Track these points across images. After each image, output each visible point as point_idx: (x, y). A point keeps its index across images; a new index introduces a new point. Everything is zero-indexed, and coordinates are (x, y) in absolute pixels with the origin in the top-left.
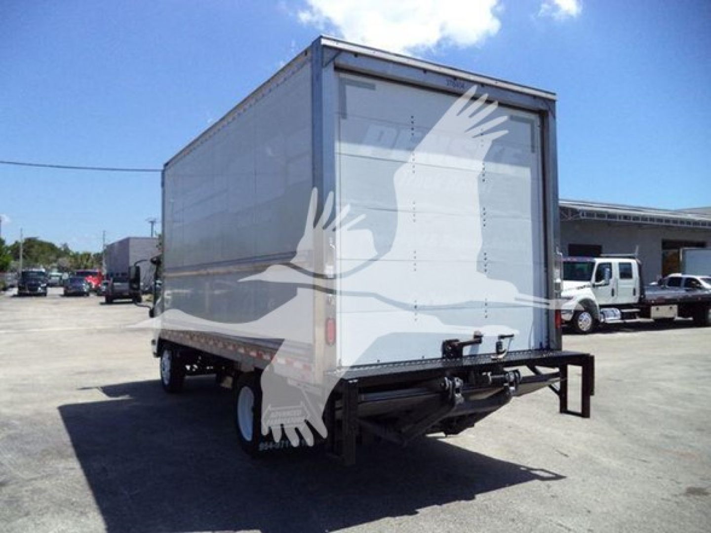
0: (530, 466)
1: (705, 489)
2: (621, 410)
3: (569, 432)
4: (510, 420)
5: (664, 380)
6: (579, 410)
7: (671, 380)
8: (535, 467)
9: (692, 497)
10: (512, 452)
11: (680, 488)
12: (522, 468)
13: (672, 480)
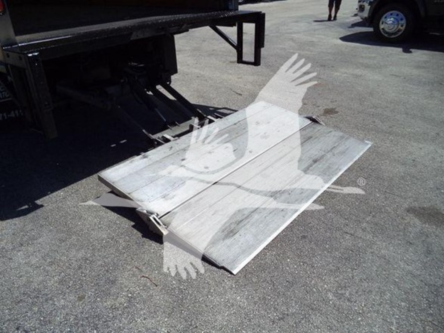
0: (216, 106)
1: (335, 109)
2: (272, 56)
3: (240, 76)
4: (197, 71)
5: (295, 33)
6: (252, 60)
7: (299, 33)
8: (220, 107)
9: (328, 116)
10: (202, 97)
11: (319, 110)
12: (211, 109)
13: (314, 105)
